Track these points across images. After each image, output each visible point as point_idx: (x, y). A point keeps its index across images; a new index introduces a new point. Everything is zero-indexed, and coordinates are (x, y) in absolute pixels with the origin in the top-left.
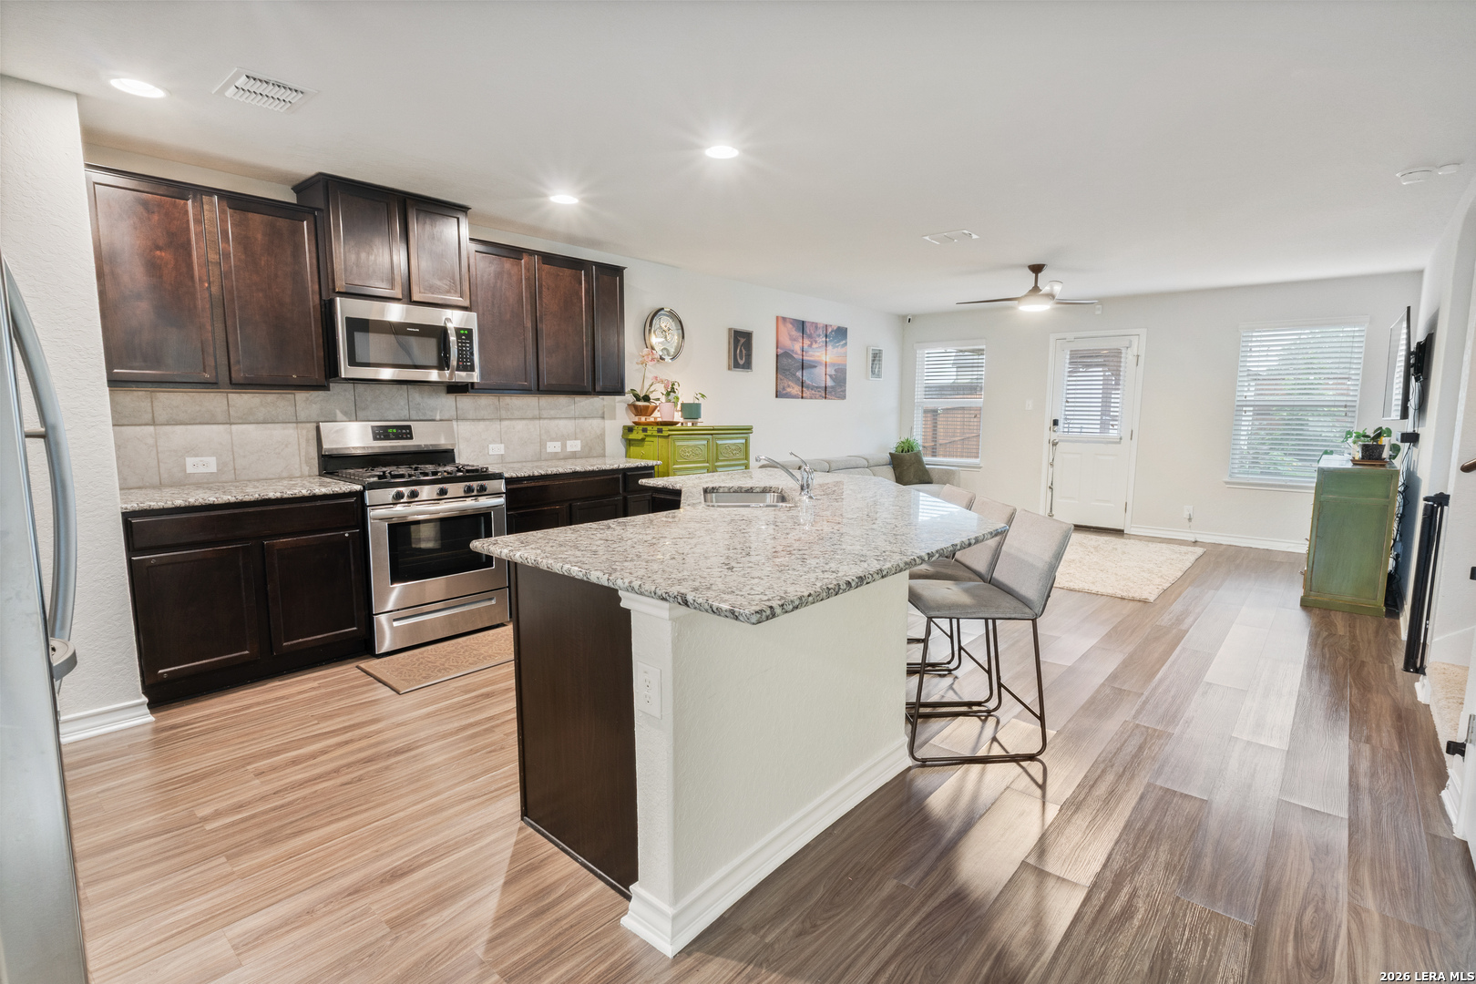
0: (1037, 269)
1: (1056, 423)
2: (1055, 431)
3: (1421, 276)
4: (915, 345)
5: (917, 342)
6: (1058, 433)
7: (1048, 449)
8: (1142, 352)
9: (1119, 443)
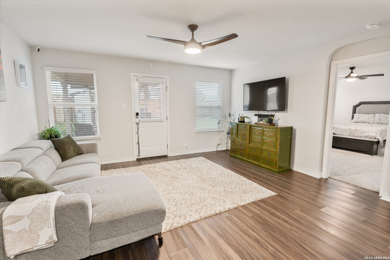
0: (193, 28)
1: (137, 114)
2: (137, 118)
3: (231, 71)
4: (44, 68)
5: (45, 66)
6: (139, 119)
7: (135, 126)
8: (168, 85)
9: (163, 121)
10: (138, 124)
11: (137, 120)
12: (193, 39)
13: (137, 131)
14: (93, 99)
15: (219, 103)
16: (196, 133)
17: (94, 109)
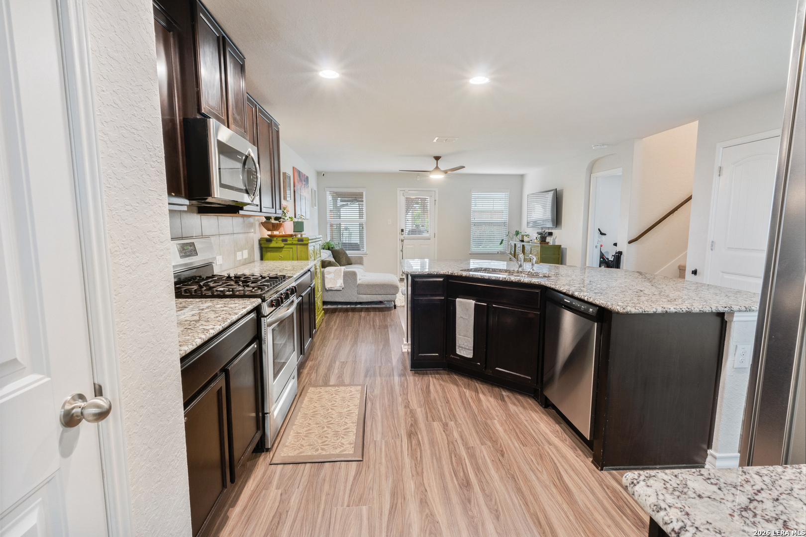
0: (437, 158)
1: (402, 230)
2: (402, 235)
3: (522, 176)
4: (326, 189)
5: (327, 187)
6: (404, 236)
7: (399, 243)
8: (437, 199)
9: (430, 239)
10: (402, 241)
11: (402, 237)
12: (437, 168)
13: (401, 249)
14: (362, 216)
15: (504, 218)
16: (470, 254)
17: (363, 225)
